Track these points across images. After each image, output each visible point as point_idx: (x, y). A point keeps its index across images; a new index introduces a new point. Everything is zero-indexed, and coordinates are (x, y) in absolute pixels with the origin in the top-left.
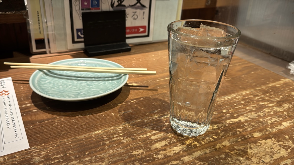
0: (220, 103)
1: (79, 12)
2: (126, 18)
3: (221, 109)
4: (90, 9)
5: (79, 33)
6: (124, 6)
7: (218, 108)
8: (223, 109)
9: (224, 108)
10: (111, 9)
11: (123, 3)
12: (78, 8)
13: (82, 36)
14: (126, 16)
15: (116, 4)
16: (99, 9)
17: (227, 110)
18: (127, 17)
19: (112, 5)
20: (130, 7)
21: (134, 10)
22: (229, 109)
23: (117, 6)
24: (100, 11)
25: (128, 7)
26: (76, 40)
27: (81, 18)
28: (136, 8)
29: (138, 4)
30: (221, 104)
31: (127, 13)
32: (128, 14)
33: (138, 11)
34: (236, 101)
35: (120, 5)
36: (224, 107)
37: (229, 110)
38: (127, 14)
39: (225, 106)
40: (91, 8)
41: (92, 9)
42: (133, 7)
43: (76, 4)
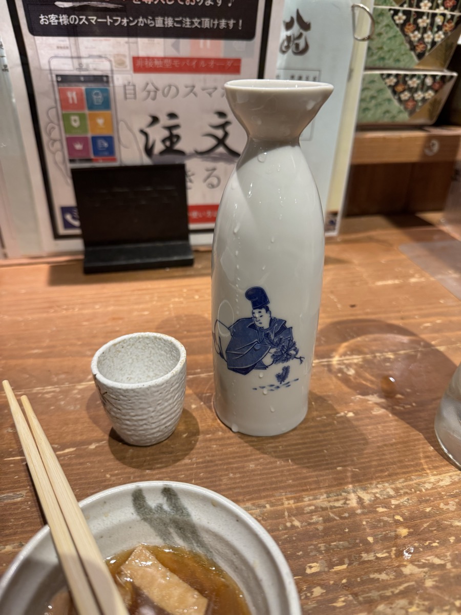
1: (62, 167)
2: (189, 184)
4: (89, 160)
5: (69, 217)
6: (181, 153)
10: (147, 161)
11: (178, 146)
12: (59, 157)
13: (77, 223)
14: (187, 179)
15: (159, 147)
16: (114, 160)
18: (191, 181)
19: (149, 151)
20: (198, 156)
21: (210, 165)
23: (162, 153)
24: (116, 164)
25: (191, 156)
26: (62, 231)
27: (70, 181)
28: (216, 159)
29: (221, 149)
31: (189, 171)
32: (193, 175)
33: (221, 166)
34: (380, 521)
35: (169, 150)
38: (189, 173)
40: (92, 156)
41: (96, 161)
42: (206, 156)
43: (53, 149)
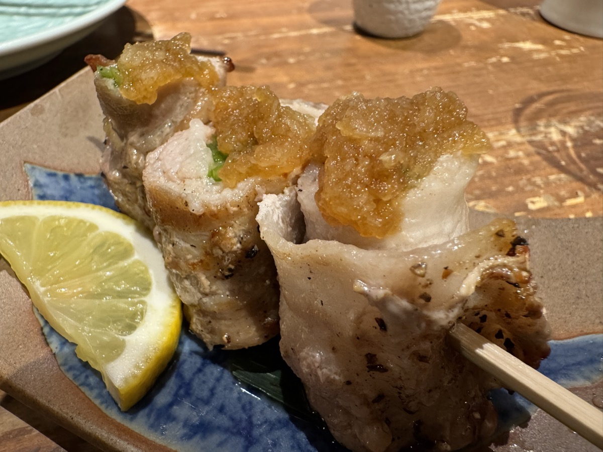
0: (521, 154)
3: (520, 190)
7: (507, 181)
8: (529, 188)
9: (539, 187)
17: (552, 199)
22: (563, 193)
30: (526, 162)
36: (538, 180)
37: (561, 200)
39: (543, 172)
